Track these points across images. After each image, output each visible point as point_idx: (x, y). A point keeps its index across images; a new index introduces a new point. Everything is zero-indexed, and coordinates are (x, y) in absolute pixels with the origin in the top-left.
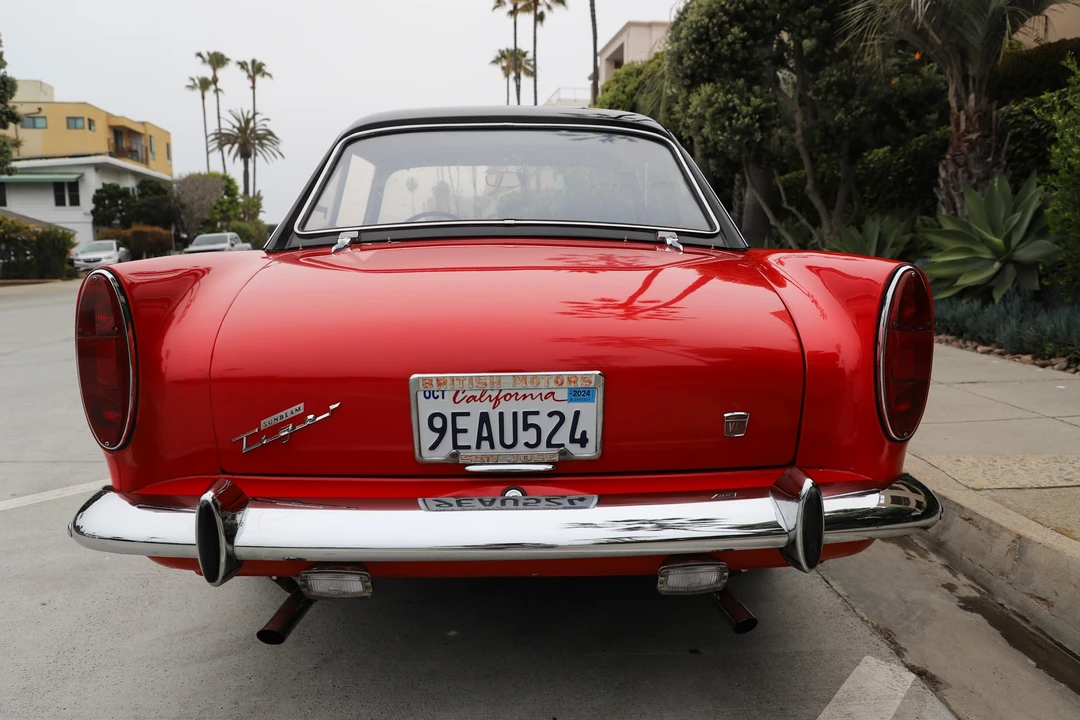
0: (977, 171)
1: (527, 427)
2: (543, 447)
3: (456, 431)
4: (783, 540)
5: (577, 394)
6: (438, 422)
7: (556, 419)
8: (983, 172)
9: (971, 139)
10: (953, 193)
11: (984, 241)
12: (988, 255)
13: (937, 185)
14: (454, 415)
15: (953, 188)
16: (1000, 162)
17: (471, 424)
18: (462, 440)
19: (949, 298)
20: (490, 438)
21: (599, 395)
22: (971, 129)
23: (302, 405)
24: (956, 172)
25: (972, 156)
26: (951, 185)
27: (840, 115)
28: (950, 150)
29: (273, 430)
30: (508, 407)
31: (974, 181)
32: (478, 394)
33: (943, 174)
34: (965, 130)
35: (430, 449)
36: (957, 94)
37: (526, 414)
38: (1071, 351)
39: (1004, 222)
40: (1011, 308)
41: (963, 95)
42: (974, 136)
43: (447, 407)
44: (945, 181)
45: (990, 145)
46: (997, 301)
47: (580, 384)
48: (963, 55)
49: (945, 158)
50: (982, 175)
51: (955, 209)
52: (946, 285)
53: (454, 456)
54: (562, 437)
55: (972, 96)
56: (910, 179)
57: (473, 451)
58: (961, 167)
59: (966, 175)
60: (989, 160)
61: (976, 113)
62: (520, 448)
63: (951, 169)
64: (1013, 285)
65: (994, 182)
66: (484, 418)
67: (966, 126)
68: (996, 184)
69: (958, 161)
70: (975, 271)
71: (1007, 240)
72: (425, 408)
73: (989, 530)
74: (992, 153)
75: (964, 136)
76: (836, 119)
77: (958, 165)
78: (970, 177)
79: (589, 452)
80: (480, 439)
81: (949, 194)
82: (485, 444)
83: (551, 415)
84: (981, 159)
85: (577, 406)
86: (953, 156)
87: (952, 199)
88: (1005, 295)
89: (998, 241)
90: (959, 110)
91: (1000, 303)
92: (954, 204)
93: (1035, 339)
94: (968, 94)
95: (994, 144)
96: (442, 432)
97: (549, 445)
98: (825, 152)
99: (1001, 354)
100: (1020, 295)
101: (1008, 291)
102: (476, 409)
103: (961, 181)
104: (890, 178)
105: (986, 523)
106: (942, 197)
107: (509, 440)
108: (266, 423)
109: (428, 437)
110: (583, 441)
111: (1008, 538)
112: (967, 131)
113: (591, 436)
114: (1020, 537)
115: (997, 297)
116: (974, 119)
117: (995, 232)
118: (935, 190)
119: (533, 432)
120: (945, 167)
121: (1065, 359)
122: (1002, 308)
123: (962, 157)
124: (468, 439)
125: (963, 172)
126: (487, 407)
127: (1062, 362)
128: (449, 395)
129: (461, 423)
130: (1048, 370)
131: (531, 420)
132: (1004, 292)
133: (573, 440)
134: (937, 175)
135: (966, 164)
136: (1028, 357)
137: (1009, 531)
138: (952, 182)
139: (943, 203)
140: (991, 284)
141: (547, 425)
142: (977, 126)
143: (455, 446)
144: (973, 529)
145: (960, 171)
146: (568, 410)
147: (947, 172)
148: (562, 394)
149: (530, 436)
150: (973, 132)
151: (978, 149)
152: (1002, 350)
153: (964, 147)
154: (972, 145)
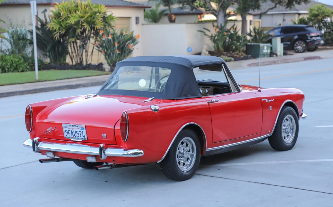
1: (77, 133)
2: (80, 137)
3: (69, 133)
14: (68, 130)
17: (70, 132)
20: (73, 135)
23: (51, 127)
30: (74, 130)
32: (70, 127)
37: (77, 131)
53: (69, 137)
54: (82, 136)
62: (77, 137)
66: (72, 131)
79: (86, 138)
80: (72, 135)
82: (73, 136)
83: (80, 131)
96: (67, 133)
102: (70, 130)
107: (75, 136)
108: (48, 130)
110: (84, 136)
119: (78, 134)
124: (70, 135)
126: (72, 129)
131: (77, 132)
133: (83, 136)
141: (80, 133)
146: (82, 131)
148: (80, 128)
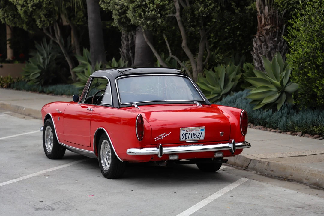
0: (270, 45)
3: (186, 136)
4: (230, 149)
5: (202, 130)
6: (183, 135)
7: (199, 134)
8: (274, 45)
9: (267, 29)
10: (260, 55)
11: (272, 83)
12: (275, 89)
13: (253, 51)
14: (186, 134)
15: (260, 53)
16: (281, 40)
17: (188, 135)
18: (186, 137)
19: (260, 109)
20: (190, 137)
21: (205, 130)
22: (267, 23)
23: (165, 133)
24: (261, 45)
25: (268, 37)
26: (259, 51)
27: (201, 8)
28: (258, 33)
29: (160, 137)
30: (193, 132)
31: (269, 49)
32: (189, 130)
33: (255, 45)
34: (264, 24)
35: (182, 139)
36: (260, 5)
37: (195, 133)
38: (303, 129)
39: (280, 75)
40: (284, 113)
41: (262, 6)
42: (268, 27)
43: (185, 132)
44: (256, 49)
45: (276, 32)
46: (278, 110)
47: (202, 128)
49: (255, 37)
50: (273, 47)
51: (261, 63)
52: (258, 103)
53: (185, 140)
54: (199, 136)
55: (267, 7)
56: (238, 32)
57: (188, 139)
58: (263, 42)
59: (265, 47)
60: (276, 39)
61: (268, 16)
62: (194, 138)
63: (259, 43)
64: (284, 103)
65: (275, 57)
66: (190, 134)
67: (265, 22)
68: (276, 58)
69: (262, 39)
70: (270, 97)
71: (282, 83)
72: (182, 132)
73: (263, 163)
74: (277, 35)
75: (265, 27)
76: (199, 10)
77: (262, 42)
78: (267, 48)
79: (203, 138)
80: (189, 137)
81: (258, 56)
82: (189, 138)
84: (272, 39)
85: (201, 132)
86: (259, 37)
87: (260, 58)
88: (281, 107)
89: (278, 83)
90: (261, 13)
91: (279, 111)
92: (261, 61)
93: (292, 125)
94: (265, 6)
95: (278, 31)
96: (184, 136)
97: (198, 138)
98: (193, 26)
99: (280, 132)
100: (287, 107)
101: (283, 105)
102: (189, 133)
104: (226, 30)
105: (263, 162)
106: (255, 56)
107: (192, 137)
108: (160, 136)
109: (182, 137)
110: (202, 137)
111: (267, 163)
112: (266, 24)
113: (203, 136)
114: (269, 162)
115: (279, 108)
116: (268, 19)
117: (277, 78)
118: (252, 53)
119: (196, 136)
120: (256, 42)
121: (301, 132)
122: (280, 113)
123: (263, 37)
125: (264, 45)
126: (190, 132)
127: (300, 133)
128: (185, 131)
129: (187, 135)
130: (295, 136)
131: (196, 134)
132: (281, 106)
133: (201, 137)
134: (253, 45)
135: (265, 41)
136: (289, 133)
137: (267, 162)
138: (259, 50)
139: (255, 60)
140: (277, 102)
141: (197, 134)
142: (270, 22)
143: (185, 138)
144: (260, 164)
145: (263, 44)
146: (200, 132)
147: (257, 44)
148: (200, 130)
149: (195, 136)
150: (267, 25)
151: (270, 34)
152: (281, 131)
153: (264, 32)
154: (268, 32)
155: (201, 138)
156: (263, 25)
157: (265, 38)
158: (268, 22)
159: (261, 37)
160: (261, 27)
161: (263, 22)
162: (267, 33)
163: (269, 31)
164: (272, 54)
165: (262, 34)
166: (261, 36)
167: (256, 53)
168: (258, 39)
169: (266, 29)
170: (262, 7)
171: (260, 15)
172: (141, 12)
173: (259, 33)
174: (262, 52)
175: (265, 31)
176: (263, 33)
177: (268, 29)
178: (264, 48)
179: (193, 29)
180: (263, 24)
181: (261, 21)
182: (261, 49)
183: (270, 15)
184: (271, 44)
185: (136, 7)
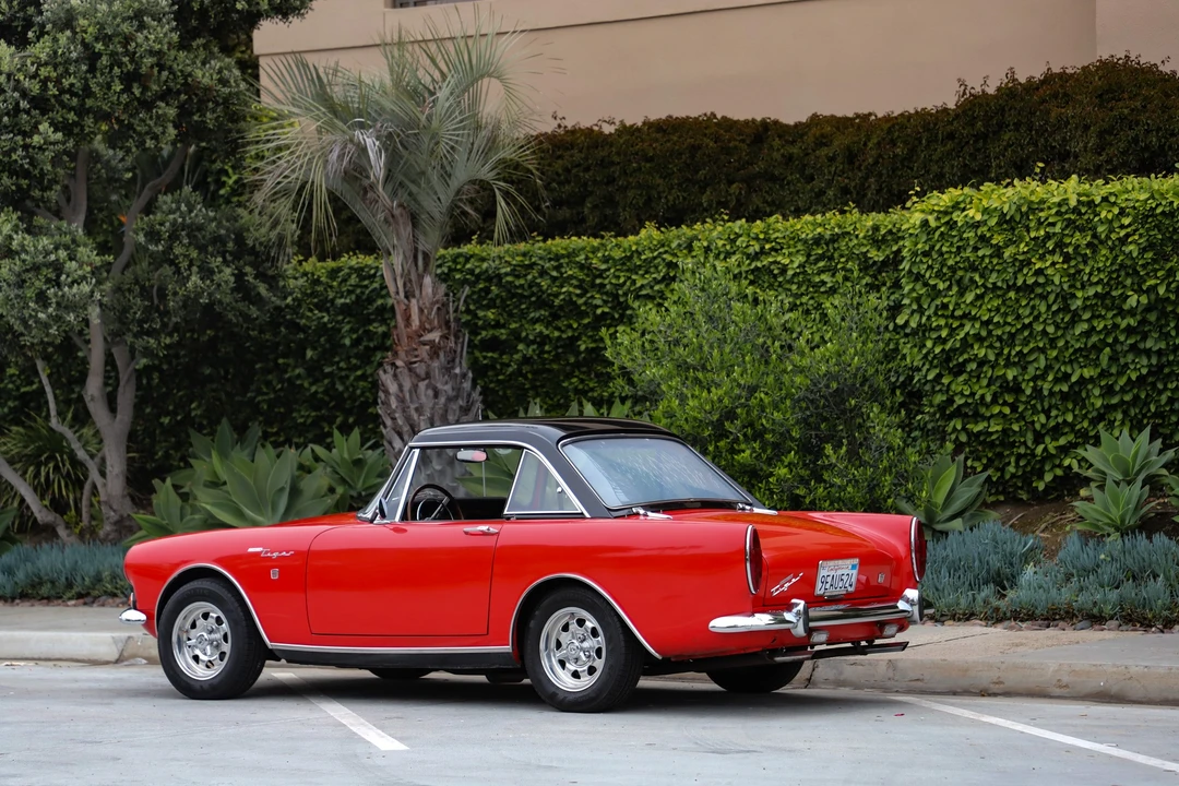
0: (444, 387)
3: (826, 582)
5: (853, 568)
6: (823, 579)
7: (847, 577)
8: (453, 389)
9: (434, 341)
10: (415, 416)
13: (384, 404)
14: (827, 577)
15: (417, 409)
18: (827, 586)
20: (833, 585)
21: (858, 568)
22: (427, 326)
23: (792, 575)
24: (416, 387)
25: (436, 364)
26: (413, 406)
28: (401, 355)
31: (442, 400)
33: (393, 388)
34: (420, 327)
35: (819, 589)
36: (405, 274)
37: (842, 575)
41: (413, 277)
42: (434, 337)
43: (825, 574)
44: (397, 398)
45: (454, 351)
47: (854, 563)
48: (414, 219)
49: (392, 364)
50: (450, 393)
54: (848, 584)
55: (428, 282)
58: (424, 380)
59: (430, 392)
60: (457, 371)
61: (433, 304)
62: (838, 589)
63: (408, 382)
66: (833, 577)
67: (420, 321)
69: (418, 371)
72: (821, 574)
74: (457, 360)
75: (422, 336)
77: (418, 378)
78: (436, 395)
79: (852, 589)
80: (831, 585)
84: (448, 369)
85: (852, 572)
86: (409, 364)
90: (409, 297)
94: (421, 277)
96: (823, 583)
97: (844, 587)
103: (423, 399)
106: (392, 419)
108: (782, 583)
109: (819, 585)
110: (851, 585)
112: (423, 329)
116: (431, 313)
118: (379, 412)
120: (395, 378)
123: (422, 364)
125: (427, 387)
128: (827, 569)
134: (381, 388)
135: (428, 376)
138: (412, 401)
142: (436, 323)
143: (825, 588)
145: (422, 385)
146: (850, 573)
147: (401, 387)
148: (850, 567)
149: (841, 584)
150: (430, 331)
151: (442, 354)
153: (424, 351)
154: (435, 350)
155: (850, 589)
156: (416, 332)
157: (428, 366)
158: (430, 324)
159: (414, 366)
160: (408, 337)
161: (416, 322)
162: (434, 353)
163: (440, 348)
164: (449, 411)
165: (416, 356)
166: (415, 362)
167: (399, 410)
168: (406, 371)
169: (431, 343)
170: (410, 281)
171: (406, 301)
172: (44, 287)
173: (406, 351)
174: (422, 407)
175: (428, 347)
176: (416, 353)
177: (437, 341)
178: (425, 395)
179: (152, 341)
180: (414, 328)
181: (408, 319)
182: (415, 397)
183: (437, 302)
184: (446, 383)
185: (27, 271)
